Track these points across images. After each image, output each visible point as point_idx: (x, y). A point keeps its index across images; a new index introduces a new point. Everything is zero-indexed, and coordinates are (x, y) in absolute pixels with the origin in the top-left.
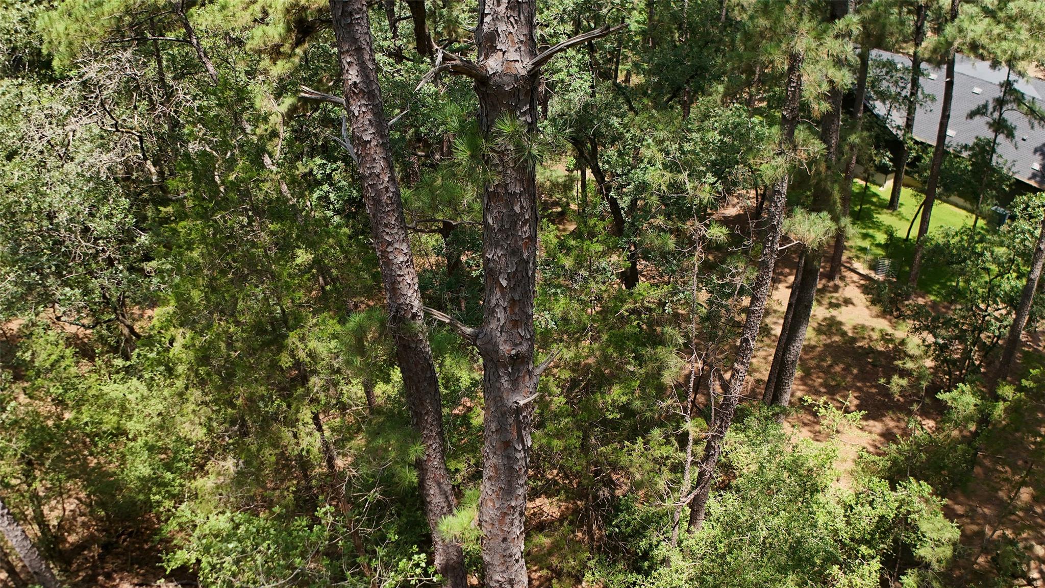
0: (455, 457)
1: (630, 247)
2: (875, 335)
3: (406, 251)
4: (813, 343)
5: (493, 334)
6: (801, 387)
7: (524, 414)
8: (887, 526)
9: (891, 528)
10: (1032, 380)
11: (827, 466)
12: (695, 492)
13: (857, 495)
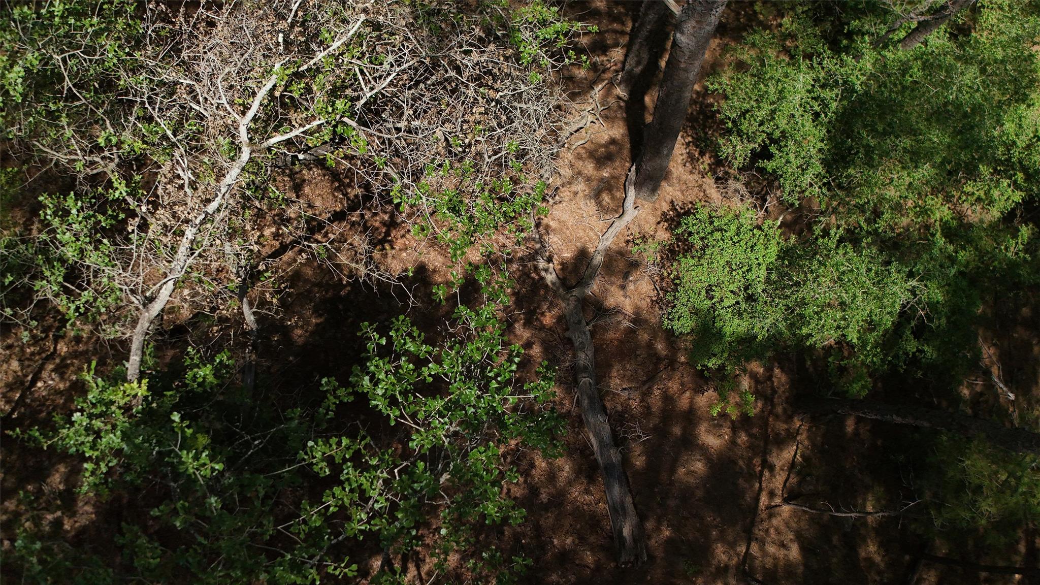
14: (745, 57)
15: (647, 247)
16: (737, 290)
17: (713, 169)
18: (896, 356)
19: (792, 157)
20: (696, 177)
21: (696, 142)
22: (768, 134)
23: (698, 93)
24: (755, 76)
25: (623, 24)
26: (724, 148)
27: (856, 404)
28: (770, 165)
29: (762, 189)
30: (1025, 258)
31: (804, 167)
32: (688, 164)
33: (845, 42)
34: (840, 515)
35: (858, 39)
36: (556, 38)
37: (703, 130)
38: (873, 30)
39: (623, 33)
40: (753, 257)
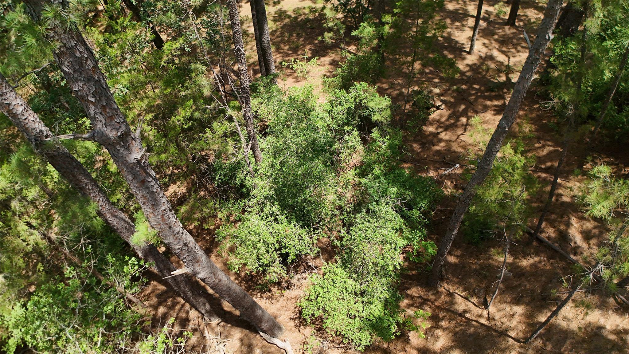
0: (113, 193)
1: (149, 25)
2: (307, 11)
3: (20, 103)
4: (274, 29)
5: (102, 130)
6: (278, 55)
7: (143, 162)
8: (353, 112)
9: (355, 112)
10: (399, 7)
11: (310, 96)
12: (250, 143)
13: (331, 102)
14: (229, 245)
15: (311, 344)
16: (355, 300)
17: (281, 288)
18: (419, 223)
19: (292, 243)
20: (282, 299)
21: (262, 291)
22: (275, 250)
23: (236, 279)
24: (241, 244)
25: (178, 303)
26: (272, 278)
27: (440, 253)
28: (292, 256)
29: (304, 266)
30: (388, 139)
31: (300, 238)
32: (272, 302)
33: (244, 190)
34: (502, 278)
35: (246, 183)
36: (166, 344)
37: (257, 285)
38: (245, 173)
39: (183, 305)
40: (339, 284)
